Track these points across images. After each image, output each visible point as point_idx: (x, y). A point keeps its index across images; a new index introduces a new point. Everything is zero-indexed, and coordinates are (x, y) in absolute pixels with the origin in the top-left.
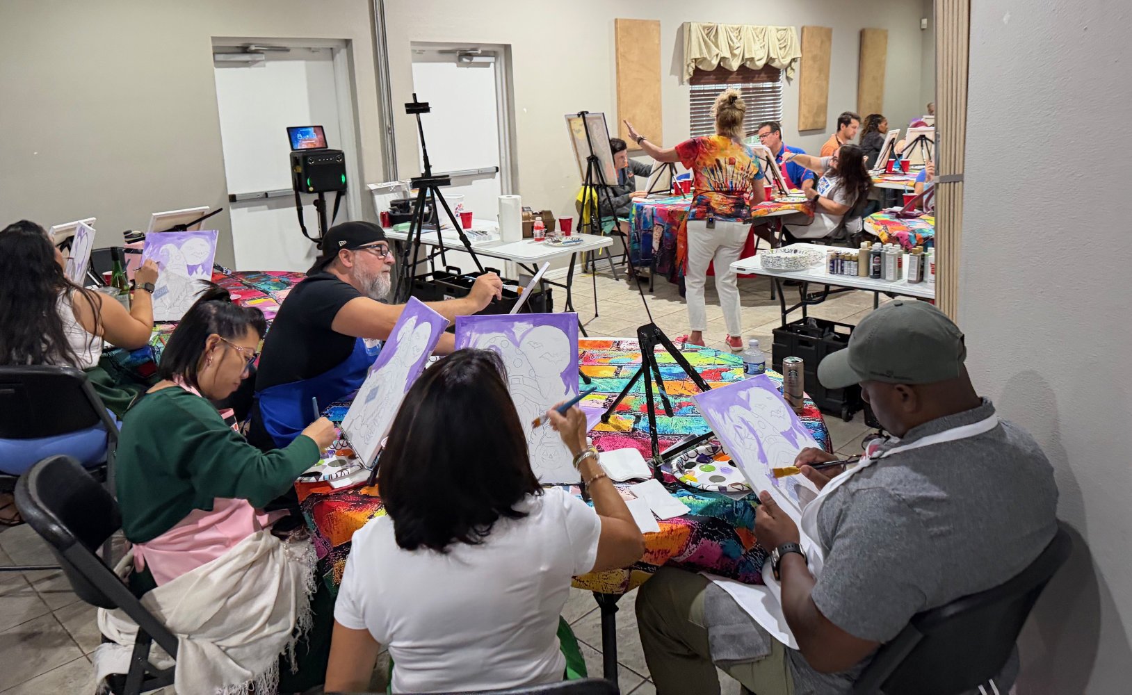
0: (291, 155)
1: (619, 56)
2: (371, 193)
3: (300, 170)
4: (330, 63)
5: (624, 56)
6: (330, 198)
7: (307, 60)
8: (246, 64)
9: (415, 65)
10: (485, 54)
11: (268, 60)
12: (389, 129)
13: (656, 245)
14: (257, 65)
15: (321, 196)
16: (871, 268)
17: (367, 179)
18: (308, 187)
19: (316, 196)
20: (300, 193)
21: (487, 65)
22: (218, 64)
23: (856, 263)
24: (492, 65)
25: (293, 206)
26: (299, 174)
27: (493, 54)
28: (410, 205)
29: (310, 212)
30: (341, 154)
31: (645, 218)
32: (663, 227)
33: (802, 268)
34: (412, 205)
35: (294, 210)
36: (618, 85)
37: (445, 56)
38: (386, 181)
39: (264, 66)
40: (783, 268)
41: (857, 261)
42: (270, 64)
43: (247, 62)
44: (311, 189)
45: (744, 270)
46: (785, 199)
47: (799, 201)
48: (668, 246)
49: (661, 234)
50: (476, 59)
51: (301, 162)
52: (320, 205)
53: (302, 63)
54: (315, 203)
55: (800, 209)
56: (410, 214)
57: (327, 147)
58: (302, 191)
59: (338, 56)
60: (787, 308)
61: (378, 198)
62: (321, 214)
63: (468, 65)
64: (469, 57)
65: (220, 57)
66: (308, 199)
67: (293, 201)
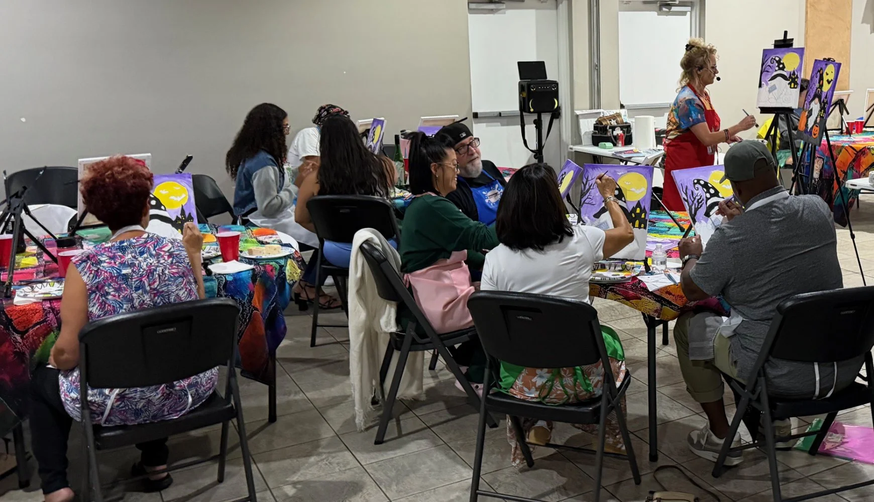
0: (519, 83)
1: (809, 6)
2: (577, 116)
3: (525, 95)
4: (554, 12)
5: (813, 6)
6: (546, 118)
7: (537, 8)
8: (492, 11)
9: (622, 15)
10: (682, 4)
11: (507, 8)
12: (597, 66)
13: (816, 175)
14: (500, 12)
15: (539, 117)
17: (576, 107)
18: (530, 108)
19: (535, 117)
20: (524, 114)
21: (684, 13)
22: (471, 11)
24: (689, 13)
25: (518, 125)
26: (524, 98)
27: (690, 4)
28: (608, 128)
29: (531, 129)
30: (556, 84)
34: (610, 128)
35: (519, 127)
36: (806, 33)
37: (648, 6)
38: (591, 108)
39: (505, 13)
42: (509, 12)
43: (492, 10)
44: (532, 110)
49: (821, 166)
50: (674, 9)
51: (526, 89)
52: (538, 124)
53: (533, 12)
54: (535, 122)
56: (606, 136)
57: (546, 78)
58: (525, 112)
59: (560, 6)
61: (582, 121)
62: (538, 131)
63: (667, 14)
64: (669, 7)
65: (473, 6)
66: (530, 118)
67: (519, 119)
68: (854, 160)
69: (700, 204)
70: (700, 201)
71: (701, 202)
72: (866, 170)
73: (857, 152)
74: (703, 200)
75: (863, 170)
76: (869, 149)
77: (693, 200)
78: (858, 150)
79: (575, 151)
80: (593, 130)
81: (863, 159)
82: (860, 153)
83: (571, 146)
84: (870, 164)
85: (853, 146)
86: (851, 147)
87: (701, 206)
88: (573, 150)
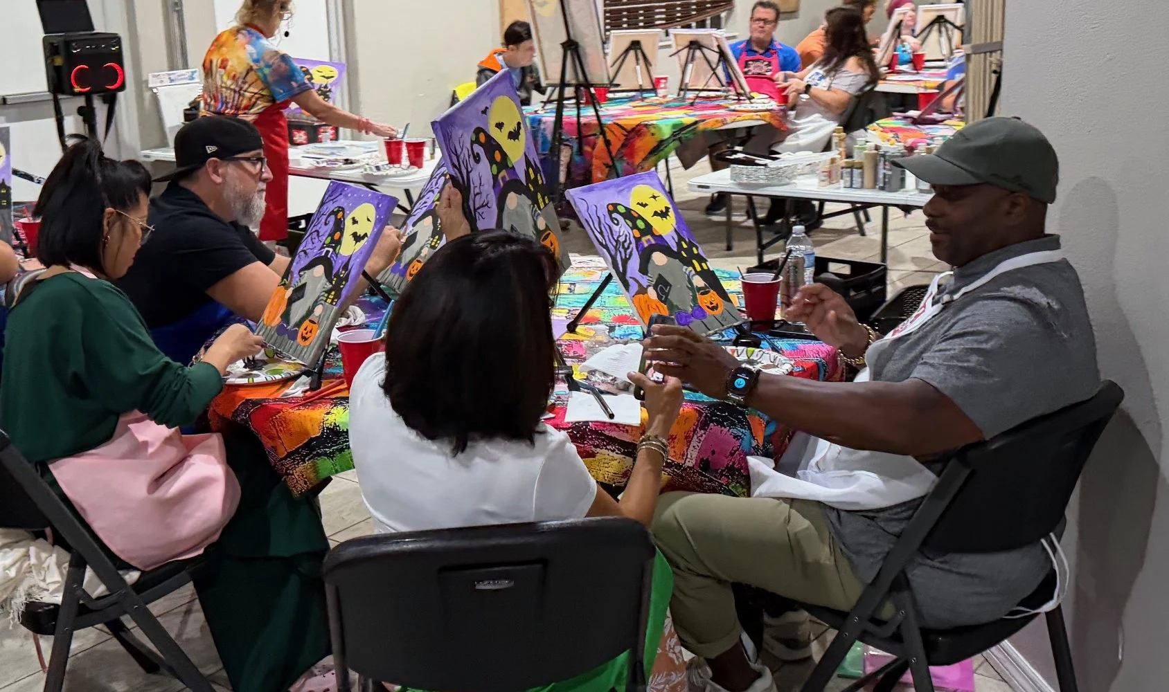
0: (44, 40)
3: (59, 61)
6: (101, 107)
15: (89, 101)
16: (881, 176)
18: (72, 87)
19: (81, 102)
20: (60, 97)
23: (860, 171)
25: (50, 117)
26: (58, 69)
29: (74, 123)
30: (117, 39)
31: (544, 136)
32: (571, 148)
33: (787, 180)
35: (51, 123)
40: (761, 182)
41: (861, 168)
44: (76, 89)
45: (707, 187)
46: (746, 105)
47: (764, 108)
48: (579, 175)
51: (62, 50)
52: (87, 114)
54: (81, 111)
55: (768, 119)
57: (93, 29)
58: (63, 93)
60: (764, 242)
62: (89, 126)
66: (71, 105)
67: (51, 107)
68: (623, 146)
69: (628, 251)
70: (626, 245)
71: (628, 247)
72: (643, 160)
73: (629, 132)
74: (630, 243)
75: (640, 160)
76: (646, 126)
77: (614, 244)
78: (629, 128)
79: (156, 161)
80: (182, 120)
81: (639, 143)
82: (633, 134)
83: (147, 152)
84: (649, 151)
85: (620, 122)
86: (618, 124)
87: (631, 254)
88: (152, 159)
